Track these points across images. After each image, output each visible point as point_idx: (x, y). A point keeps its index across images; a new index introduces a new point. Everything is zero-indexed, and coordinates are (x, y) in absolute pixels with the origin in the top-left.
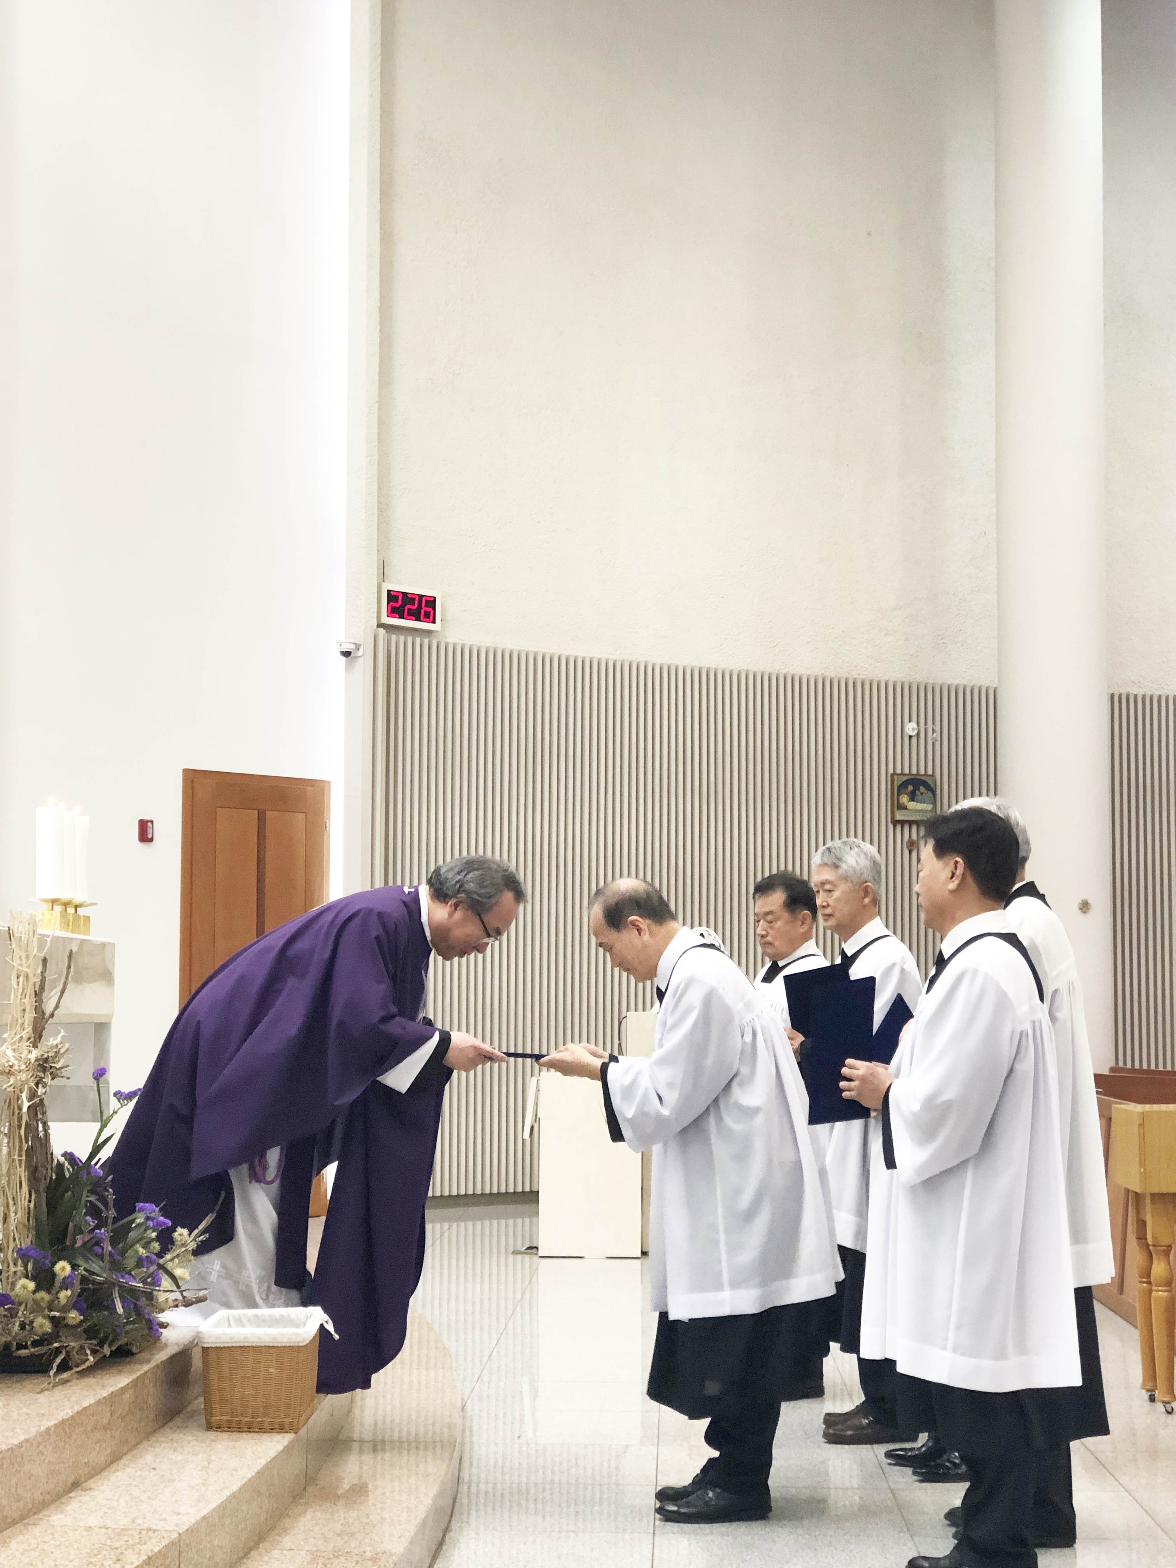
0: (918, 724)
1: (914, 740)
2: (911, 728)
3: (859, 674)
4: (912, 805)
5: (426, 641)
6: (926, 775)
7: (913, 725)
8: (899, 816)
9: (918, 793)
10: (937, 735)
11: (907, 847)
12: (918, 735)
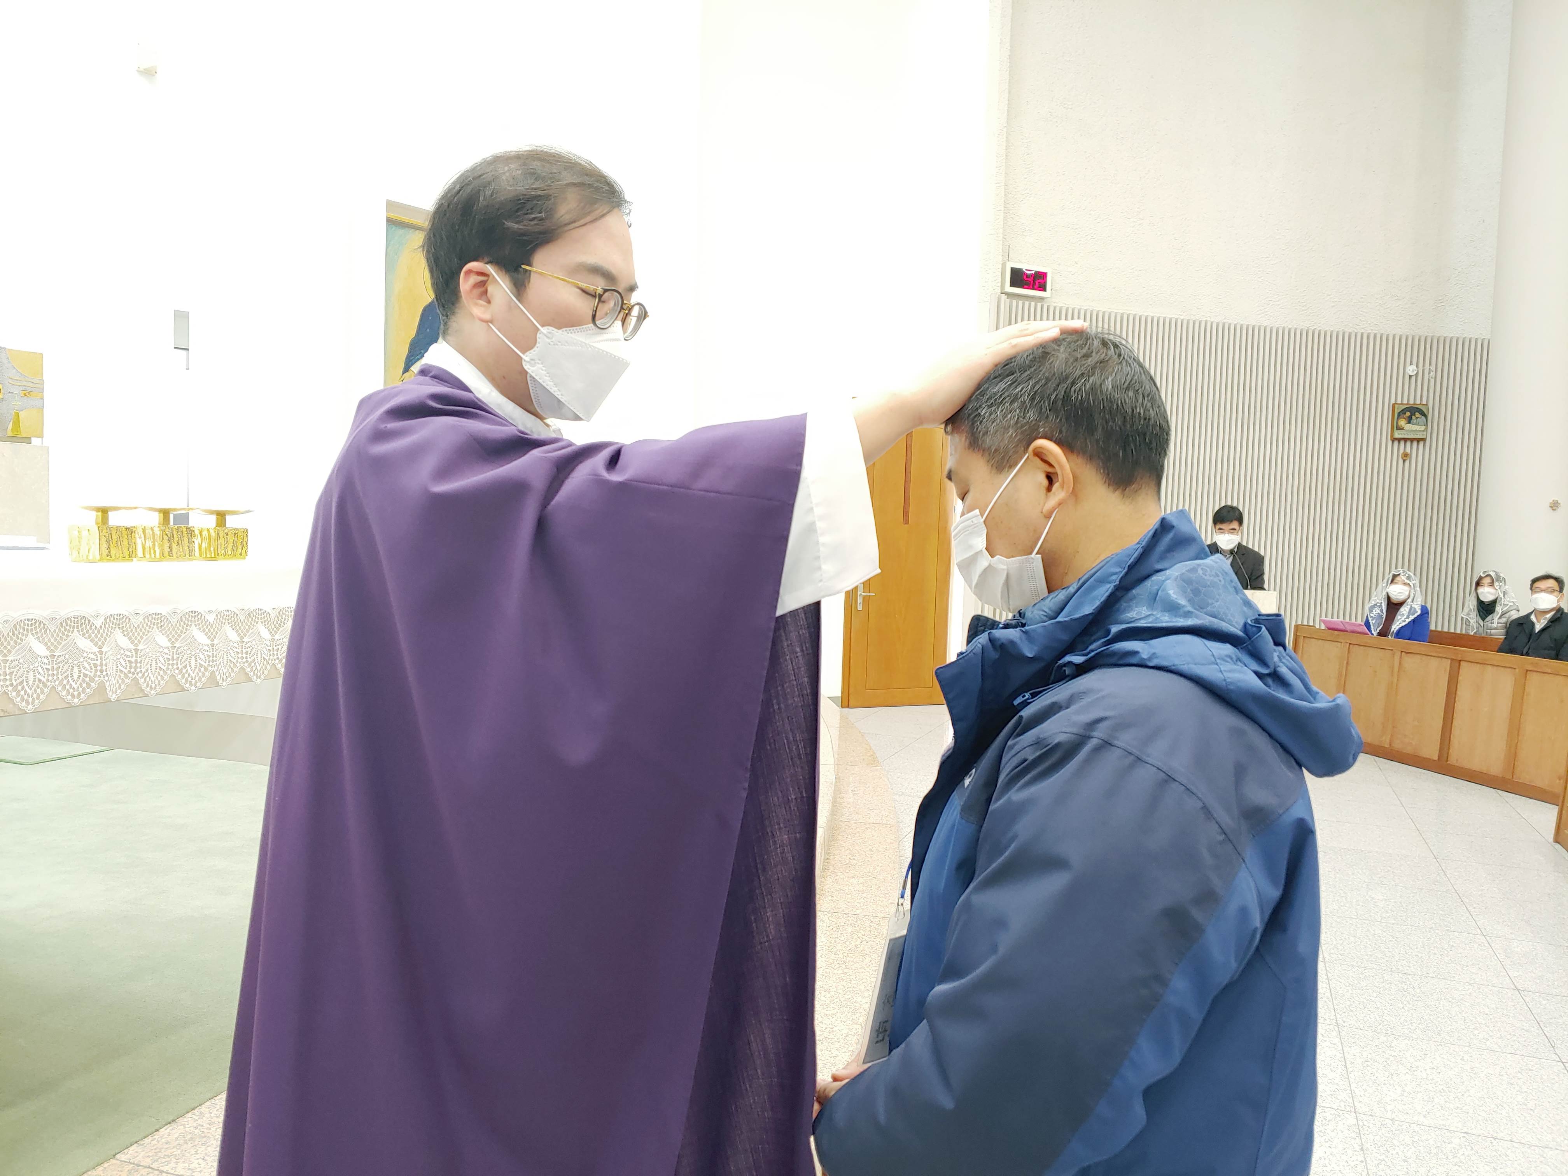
0: (1417, 367)
1: (1413, 379)
2: (1411, 370)
3: (1372, 330)
4: (1408, 427)
5: (1039, 305)
6: (1421, 404)
7: (1414, 367)
8: (1397, 436)
9: (1413, 417)
10: (1432, 374)
11: (1402, 458)
12: (1417, 375)
